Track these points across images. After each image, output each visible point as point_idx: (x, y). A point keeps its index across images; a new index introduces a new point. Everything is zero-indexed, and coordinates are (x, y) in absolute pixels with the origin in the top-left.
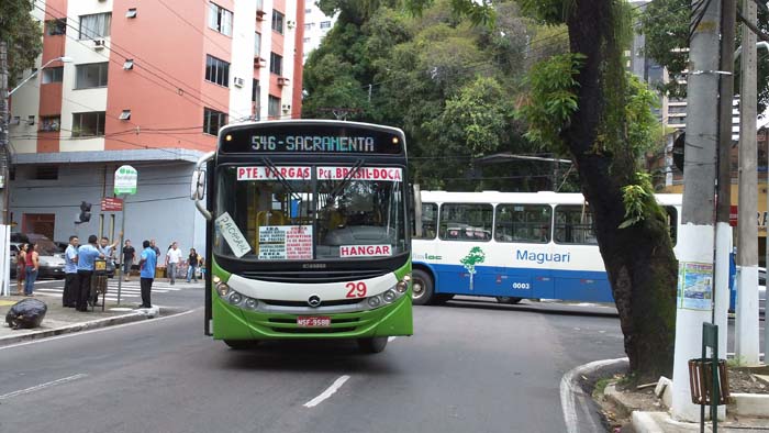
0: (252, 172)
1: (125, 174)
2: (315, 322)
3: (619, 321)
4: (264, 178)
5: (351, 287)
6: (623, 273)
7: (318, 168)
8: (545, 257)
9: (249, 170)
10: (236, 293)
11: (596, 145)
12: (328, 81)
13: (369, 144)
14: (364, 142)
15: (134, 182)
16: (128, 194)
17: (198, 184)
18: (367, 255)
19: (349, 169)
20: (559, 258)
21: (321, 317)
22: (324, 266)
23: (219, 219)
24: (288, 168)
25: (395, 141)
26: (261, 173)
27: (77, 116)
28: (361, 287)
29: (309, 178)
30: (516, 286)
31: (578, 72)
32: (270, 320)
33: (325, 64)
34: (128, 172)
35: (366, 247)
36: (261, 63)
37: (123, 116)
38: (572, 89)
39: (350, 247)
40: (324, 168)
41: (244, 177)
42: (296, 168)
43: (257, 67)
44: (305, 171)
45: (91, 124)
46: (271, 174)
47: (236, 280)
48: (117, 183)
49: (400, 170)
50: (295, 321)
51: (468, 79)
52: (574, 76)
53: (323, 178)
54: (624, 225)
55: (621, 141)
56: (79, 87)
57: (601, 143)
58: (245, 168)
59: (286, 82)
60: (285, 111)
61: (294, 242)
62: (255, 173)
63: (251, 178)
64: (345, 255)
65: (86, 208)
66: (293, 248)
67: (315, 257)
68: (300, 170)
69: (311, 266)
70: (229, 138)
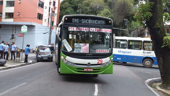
0: (72, 29)
1: (24, 28)
2: (89, 70)
3: (159, 69)
4: (76, 30)
5: (99, 61)
6: (161, 58)
7: (90, 28)
8: (125, 52)
9: (72, 28)
10: (68, 61)
11: (156, 26)
12: (66, 9)
13: (103, 22)
14: (102, 22)
15: (26, 30)
16: (25, 32)
17: (59, 31)
18: (103, 52)
19: (98, 29)
20: (129, 53)
21: (90, 68)
22: (92, 55)
23: (63, 41)
24: (82, 28)
25: (110, 22)
26: (75, 29)
27: (6, 13)
28: (101, 61)
29: (88, 31)
30: (118, 59)
31: (152, 7)
32: (77, 69)
33: (65, 4)
34: (25, 27)
35: (103, 50)
36: (51, 3)
37: (18, 14)
38: (150, 11)
39: (99, 50)
40: (92, 28)
41: (70, 30)
42: (84, 28)
43: (50, 4)
44: (87, 29)
45: (10, 15)
46: (78, 29)
47: (68, 58)
48: (22, 30)
49: (111, 30)
50: (84, 69)
51: (102, 9)
52: (151, 8)
53: (92, 31)
54: (163, 46)
55: (162, 25)
56: (7, 6)
57: (157, 25)
58: (71, 27)
59: (56, 8)
60: (56, 15)
61: (84, 48)
62: (73, 29)
63: (72, 30)
64: (97, 52)
65: (13, 35)
66: (84, 50)
67: (89, 52)
68: (85, 28)
69: (88, 55)
70: (66, 19)
